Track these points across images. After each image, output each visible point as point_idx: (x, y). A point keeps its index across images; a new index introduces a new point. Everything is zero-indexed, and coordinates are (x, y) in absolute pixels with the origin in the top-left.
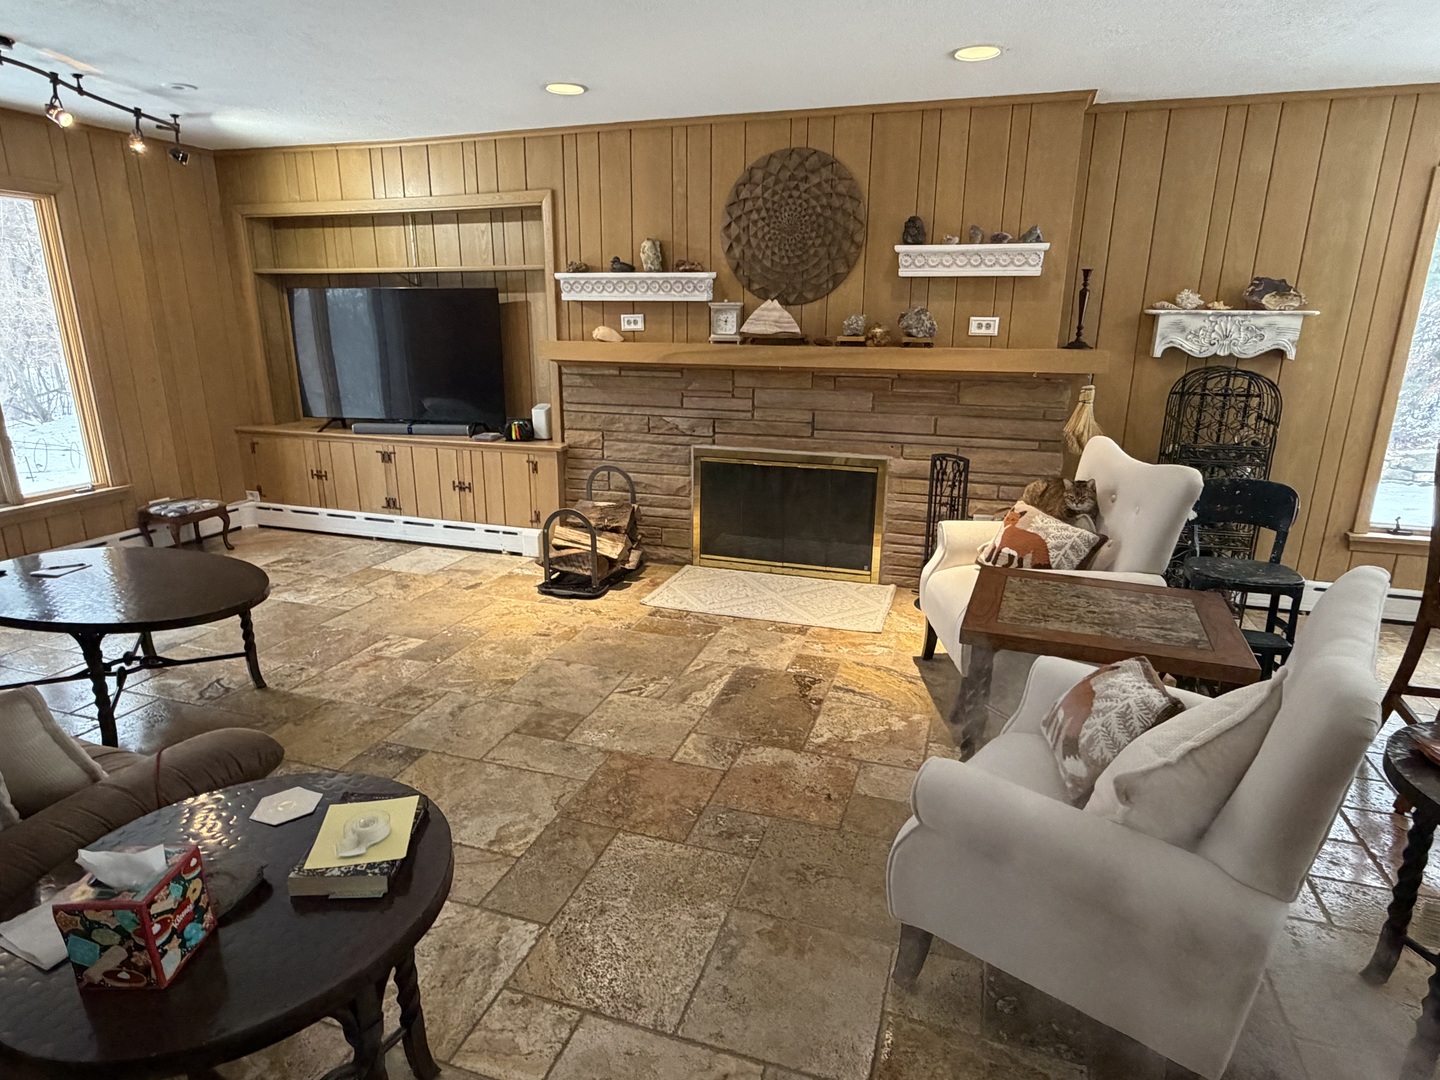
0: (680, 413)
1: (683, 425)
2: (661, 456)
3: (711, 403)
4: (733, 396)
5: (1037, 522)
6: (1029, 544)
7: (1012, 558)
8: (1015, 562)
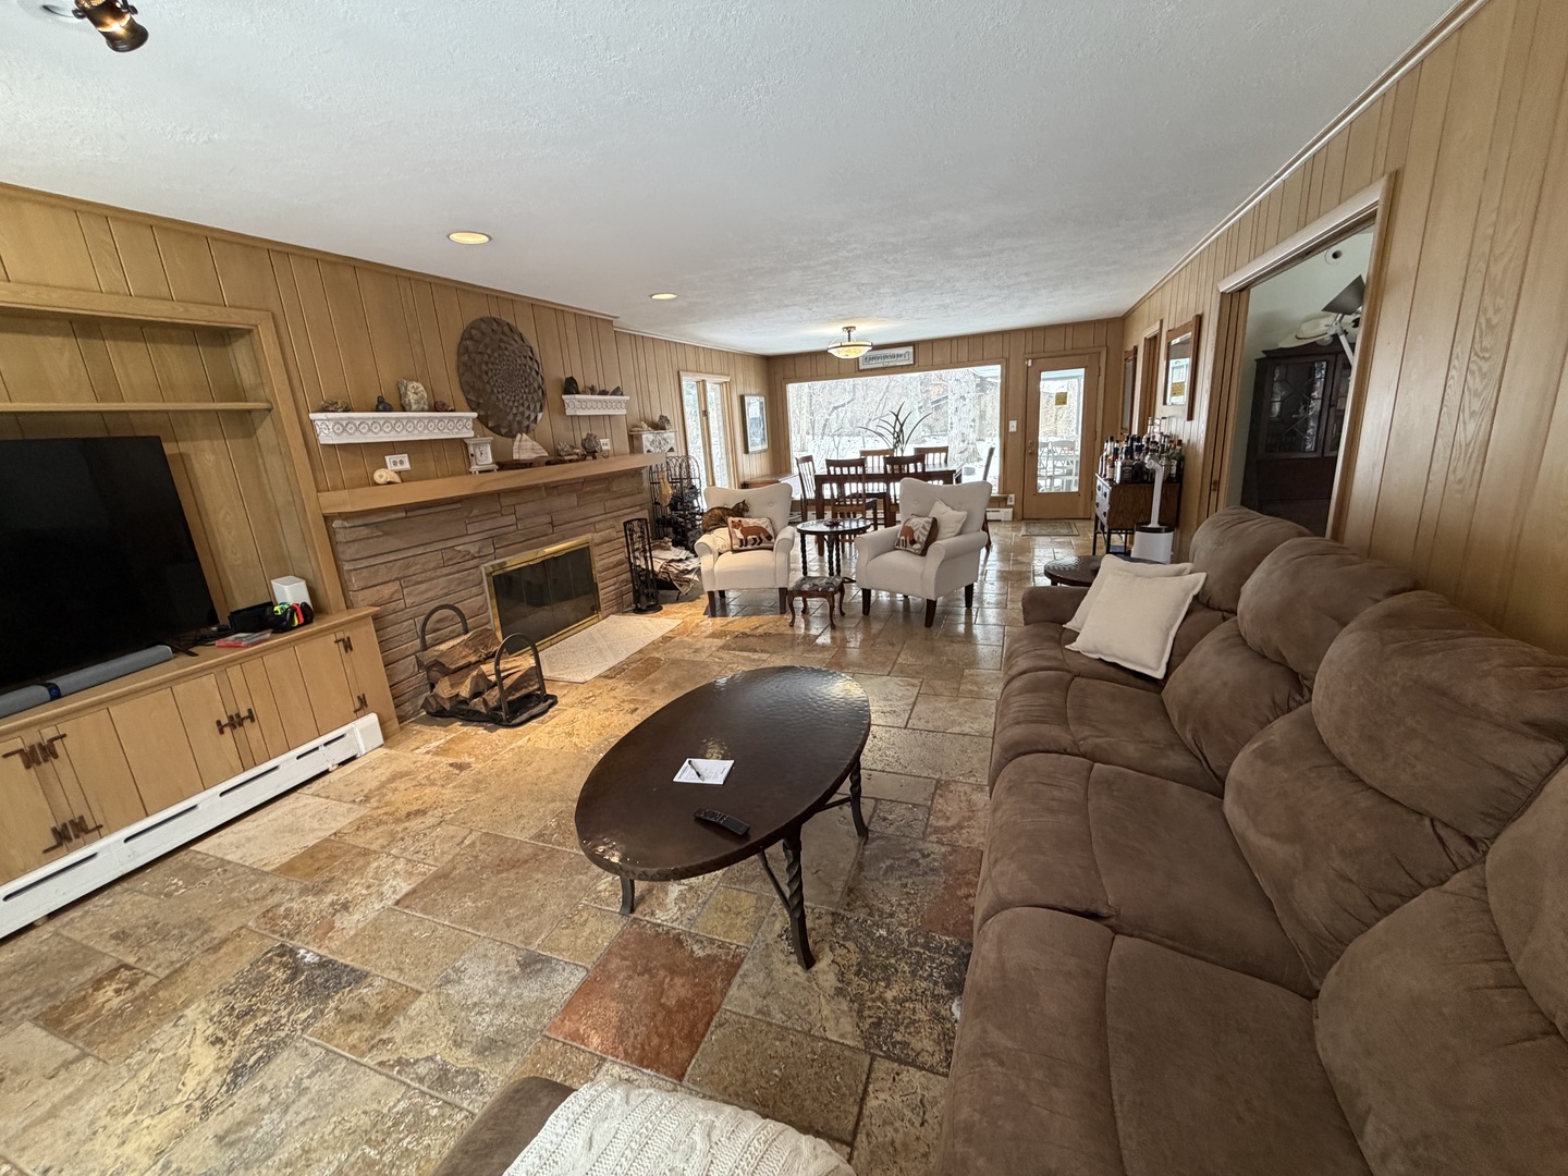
0: (467, 539)
1: (473, 549)
2: (459, 584)
3: (488, 525)
4: (502, 515)
5: (749, 522)
6: (758, 530)
7: (755, 539)
8: (758, 541)
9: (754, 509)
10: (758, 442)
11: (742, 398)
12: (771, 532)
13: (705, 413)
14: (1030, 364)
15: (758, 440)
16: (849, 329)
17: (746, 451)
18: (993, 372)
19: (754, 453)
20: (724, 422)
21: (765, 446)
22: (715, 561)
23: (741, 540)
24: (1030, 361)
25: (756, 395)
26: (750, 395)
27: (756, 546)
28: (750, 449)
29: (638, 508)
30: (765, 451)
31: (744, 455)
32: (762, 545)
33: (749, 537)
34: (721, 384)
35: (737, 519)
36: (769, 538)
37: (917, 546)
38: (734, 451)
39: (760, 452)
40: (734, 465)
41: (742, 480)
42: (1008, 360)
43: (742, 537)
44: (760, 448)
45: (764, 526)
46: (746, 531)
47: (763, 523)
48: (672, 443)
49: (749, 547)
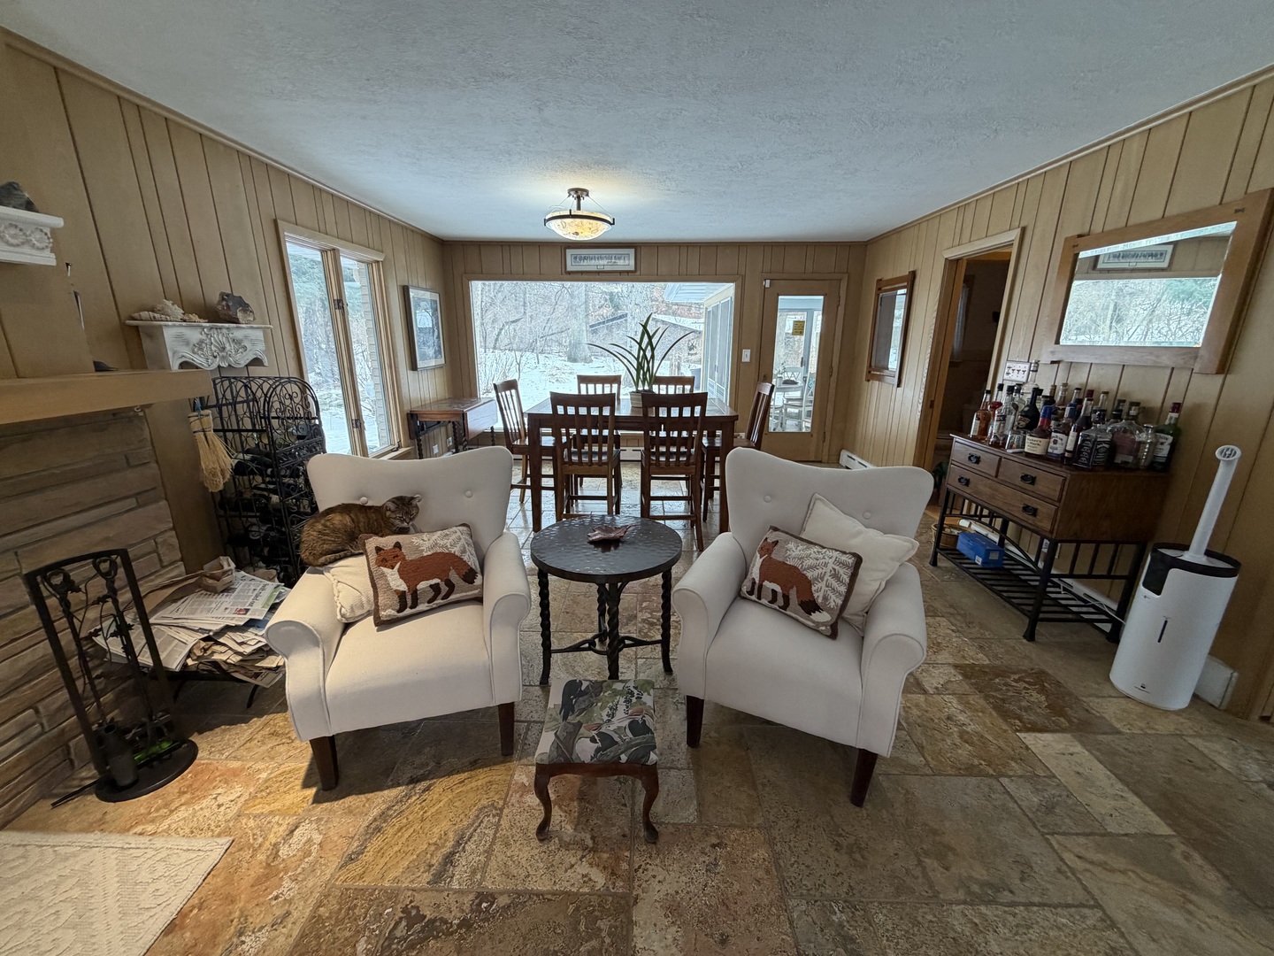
5: (421, 543)
6: (442, 563)
7: (436, 588)
8: (444, 589)
9: (431, 509)
10: (430, 355)
11: (405, 291)
12: (472, 561)
13: (339, 304)
14: (768, 285)
15: (431, 352)
16: (579, 193)
17: (414, 367)
18: (725, 292)
19: (426, 369)
20: (376, 323)
21: (441, 361)
22: (327, 662)
23: (402, 595)
24: (768, 281)
25: (426, 290)
26: (418, 288)
27: (439, 601)
28: (420, 364)
29: (132, 502)
30: (440, 367)
31: (411, 373)
32: (453, 597)
33: (422, 585)
34: (369, 264)
35: (388, 541)
36: (469, 576)
37: (822, 617)
38: (394, 366)
39: (435, 368)
40: (392, 387)
41: (407, 408)
42: (744, 278)
43: (403, 587)
44: (433, 363)
45: (456, 550)
46: (412, 572)
47: (451, 541)
48: (258, 349)
49: (422, 607)
